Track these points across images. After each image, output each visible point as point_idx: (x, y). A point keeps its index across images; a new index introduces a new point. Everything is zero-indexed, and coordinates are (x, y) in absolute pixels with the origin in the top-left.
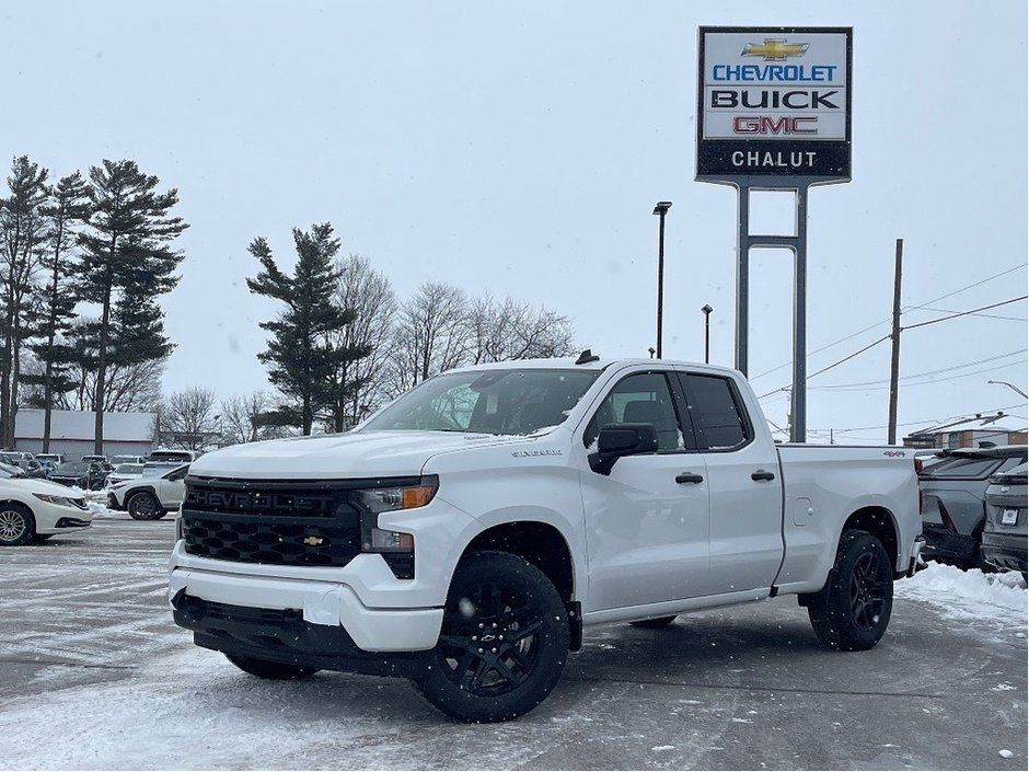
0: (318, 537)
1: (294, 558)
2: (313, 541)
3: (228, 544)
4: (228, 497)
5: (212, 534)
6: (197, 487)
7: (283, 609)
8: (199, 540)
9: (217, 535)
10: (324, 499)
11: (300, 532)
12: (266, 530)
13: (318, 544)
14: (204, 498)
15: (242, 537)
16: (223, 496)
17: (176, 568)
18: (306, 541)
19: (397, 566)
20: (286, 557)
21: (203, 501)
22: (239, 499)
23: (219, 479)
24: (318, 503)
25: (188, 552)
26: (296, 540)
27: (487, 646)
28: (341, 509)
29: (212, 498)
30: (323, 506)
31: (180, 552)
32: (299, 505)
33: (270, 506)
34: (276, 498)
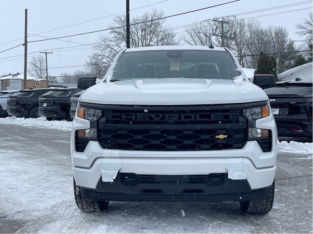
0: (225, 134)
1: (208, 146)
2: (222, 137)
10: (231, 114)
12: (190, 133)
14: (133, 117)
16: (153, 115)
18: (217, 137)
21: (131, 119)
22: (170, 117)
24: (227, 117)
26: (210, 137)
28: (240, 119)
29: (140, 116)
30: (230, 118)
32: (214, 118)
33: (194, 120)
34: (198, 116)
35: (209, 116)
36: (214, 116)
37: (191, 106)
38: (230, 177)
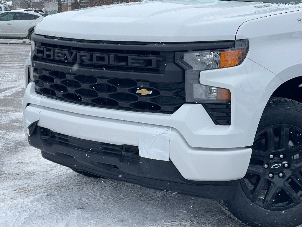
0: (148, 89)
1: (127, 104)
2: (144, 92)
3: (71, 90)
4: (71, 53)
5: (57, 81)
6: (43, 44)
7: (120, 144)
8: (47, 85)
9: (62, 82)
10: (154, 59)
11: (133, 84)
12: (105, 82)
13: (148, 95)
14: (51, 53)
15: (83, 86)
16: (67, 52)
17: (28, 104)
18: (138, 92)
19: (215, 114)
20: (121, 103)
21: (50, 56)
22: (81, 56)
23: (62, 39)
24: (149, 62)
25: (37, 92)
26: (130, 90)
27: (276, 172)
28: (169, 67)
29: (57, 53)
30: (154, 65)
31: (31, 93)
32: (133, 63)
33: (108, 63)
34: (112, 57)
35: (125, 59)
36: (132, 59)
37: (107, 43)
38: (141, 154)
